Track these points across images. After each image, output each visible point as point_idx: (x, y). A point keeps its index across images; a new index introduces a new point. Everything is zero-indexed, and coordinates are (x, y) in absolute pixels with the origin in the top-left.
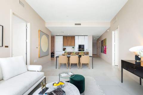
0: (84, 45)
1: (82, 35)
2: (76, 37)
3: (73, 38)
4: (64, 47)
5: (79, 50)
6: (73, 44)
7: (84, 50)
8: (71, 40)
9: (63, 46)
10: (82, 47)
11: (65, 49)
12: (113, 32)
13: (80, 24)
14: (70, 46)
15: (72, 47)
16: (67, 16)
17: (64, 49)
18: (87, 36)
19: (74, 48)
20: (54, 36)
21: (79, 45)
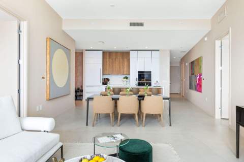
0: (150, 72)
1: (146, 48)
2: (131, 53)
3: (125, 55)
4: (106, 77)
5: (139, 84)
6: (126, 69)
7: (150, 84)
8: (121, 60)
9: (103, 74)
10: (146, 76)
11: (108, 80)
12: (218, 43)
13: (141, 24)
14: (118, 73)
15: (124, 76)
16: (112, 6)
17: (105, 82)
18: (158, 50)
19: (127, 78)
20: (83, 50)
21: (139, 72)
